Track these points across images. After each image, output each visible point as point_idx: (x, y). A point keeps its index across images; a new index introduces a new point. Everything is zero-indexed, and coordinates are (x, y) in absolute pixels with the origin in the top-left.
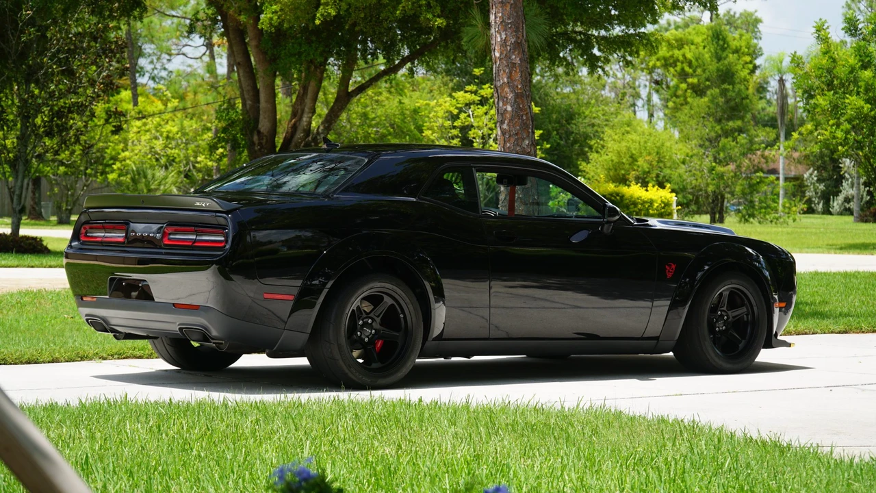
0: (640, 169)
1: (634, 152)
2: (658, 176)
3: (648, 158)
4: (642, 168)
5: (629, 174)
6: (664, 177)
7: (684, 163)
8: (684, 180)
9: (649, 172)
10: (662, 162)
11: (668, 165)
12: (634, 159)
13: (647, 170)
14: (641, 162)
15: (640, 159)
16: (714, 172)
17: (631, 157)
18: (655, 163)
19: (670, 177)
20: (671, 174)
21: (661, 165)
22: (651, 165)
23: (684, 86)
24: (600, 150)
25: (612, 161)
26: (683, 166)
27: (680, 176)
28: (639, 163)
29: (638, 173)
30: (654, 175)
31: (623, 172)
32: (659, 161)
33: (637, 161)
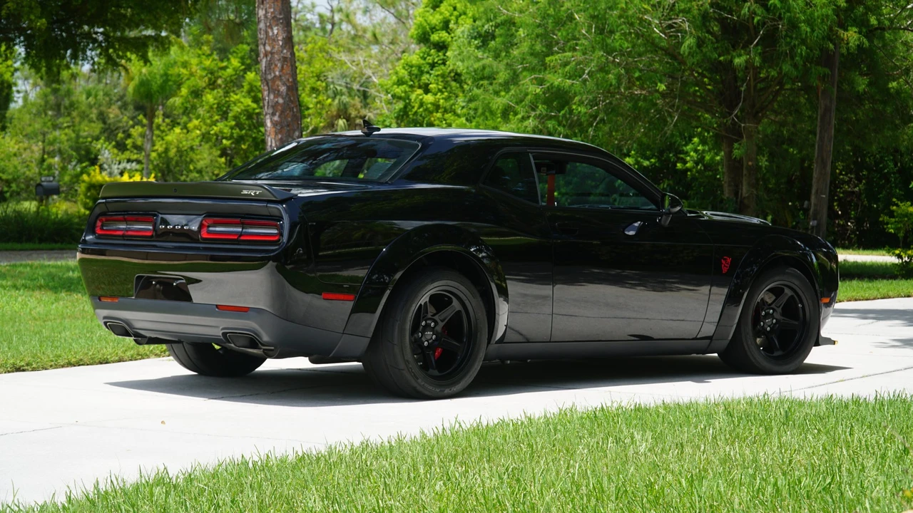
7: (15, 155)
8: (18, 171)
20: (5, 166)
27: (15, 167)
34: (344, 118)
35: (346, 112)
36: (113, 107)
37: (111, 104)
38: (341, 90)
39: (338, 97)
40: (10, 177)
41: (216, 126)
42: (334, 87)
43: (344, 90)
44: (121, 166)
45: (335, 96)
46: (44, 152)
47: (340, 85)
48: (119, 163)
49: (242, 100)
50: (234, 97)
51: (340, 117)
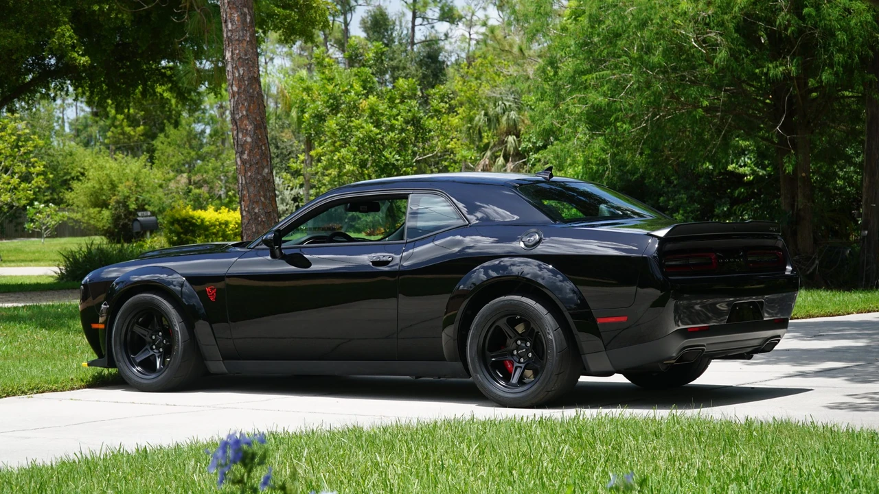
0: (120, 194)
1: (114, 179)
2: (137, 199)
3: (128, 183)
4: (123, 192)
5: (110, 199)
6: (144, 200)
7: (161, 186)
8: (163, 203)
9: (128, 197)
10: (140, 187)
11: (146, 189)
12: (113, 187)
13: (128, 194)
14: (121, 187)
15: (120, 185)
16: (191, 194)
17: (112, 184)
18: (133, 188)
19: (150, 201)
20: (151, 197)
21: (139, 189)
22: (130, 189)
23: (120, 117)
24: (81, 178)
25: (94, 187)
26: (161, 190)
27: (160, 199)
28: (119, 189)
29: (118, 198)
30: (133, 199)
31: (104, 197)
32: (137, 186)
33: (118, 187)
34: (514, 134)
35: (516, 129)
36: (286, 130)
37: (283, 128)
38: (510, 106)
39: (507, 113)
40: (156, 209)
41: (339, 152)
42: (503, 103)
43: (514, 106)
44: (294, 192)
45: (504, 113)
46: (190, 183)
47: (508, 101)
48: (292, 189)
49: (364, 125)
50: (356, 122)
51: (510, 134)
